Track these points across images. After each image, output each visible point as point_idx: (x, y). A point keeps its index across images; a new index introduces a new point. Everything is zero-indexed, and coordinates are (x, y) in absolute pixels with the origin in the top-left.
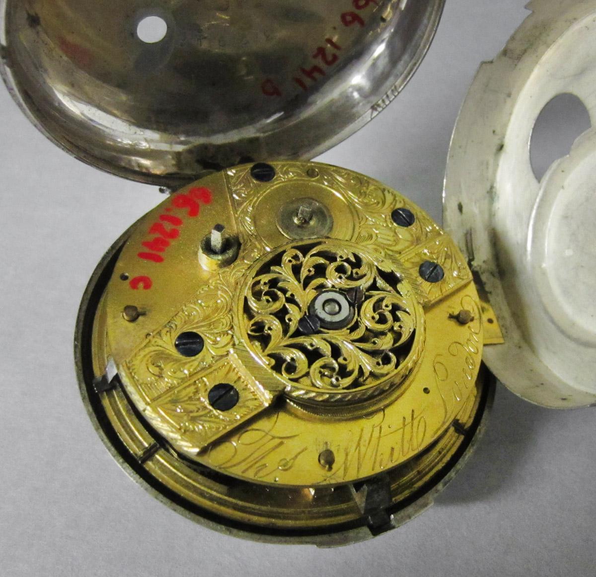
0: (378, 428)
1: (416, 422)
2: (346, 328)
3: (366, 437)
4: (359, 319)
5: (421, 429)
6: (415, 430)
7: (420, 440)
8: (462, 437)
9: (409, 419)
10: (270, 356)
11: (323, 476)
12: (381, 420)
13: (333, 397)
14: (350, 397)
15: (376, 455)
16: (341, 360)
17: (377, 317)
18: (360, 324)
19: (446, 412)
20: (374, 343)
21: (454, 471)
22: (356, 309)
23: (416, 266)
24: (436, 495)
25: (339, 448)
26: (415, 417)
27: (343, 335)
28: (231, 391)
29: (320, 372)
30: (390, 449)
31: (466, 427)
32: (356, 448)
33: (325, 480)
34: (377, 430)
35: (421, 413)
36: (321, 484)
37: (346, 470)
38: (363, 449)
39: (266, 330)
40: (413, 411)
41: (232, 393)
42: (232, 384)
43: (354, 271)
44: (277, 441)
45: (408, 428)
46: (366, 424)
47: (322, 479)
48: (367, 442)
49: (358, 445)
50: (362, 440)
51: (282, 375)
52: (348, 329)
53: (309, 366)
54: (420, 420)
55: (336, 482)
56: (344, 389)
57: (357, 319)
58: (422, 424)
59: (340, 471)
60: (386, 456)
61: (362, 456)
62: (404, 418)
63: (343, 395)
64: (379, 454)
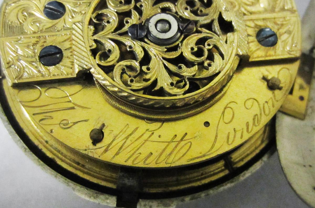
0: (151, 133)
1: (183, 143)
2: (165, 47)
3: (137, 135)
4: (180, 45)
5: (184, 151)
6: (178, 148)
7: (177, 158)
8: (227, 172)
9: (178, 138)
10: (96, 41)
11: (86, 147)
12: (157, 128)
13: (120, 92)
14: (134, 98)
15: (135, 152)
16: (144, 68)
17: (196, 49)
18: (178, 49)
19: (212, 147)
20: (180, 68)
21: (205, 193)
22: (183, 36)
23: (258, 28)
24: (180, 203)
25: (111, 133)
26: (184, 139)
27: (159, 51)
28: (58, 54)
29: (123, 70)
30: (149, 152)
31: (235, 166)
32: (123, 139)
33: (86, 150)
34: (149, 134)
35: (191, 138)
36: (81, 151)
37: (106, 151)
38: (128, 142)
39: (105, 22)
40: (186, 134)
41: (58, 55)
42: (62, 49)
43: (201, 8)
44: (71, 105)
45: (173, 145)
46: (143, 126)
47: (84, 148)
48: (135, 139)
49: (127, 138)
50: (132, 136)
51: (95, 58)
52: (166, 48)
53: (118, 62)
54: (186, 144)
55: (92, 156)
56: (132, 90)
57: (178, 44)
58: (187, 147)
59: (100, 149)
60: (143, 156)
61: (124, 147)
62: (176, 135)
63: (129, 94)
64: (138, 152)
